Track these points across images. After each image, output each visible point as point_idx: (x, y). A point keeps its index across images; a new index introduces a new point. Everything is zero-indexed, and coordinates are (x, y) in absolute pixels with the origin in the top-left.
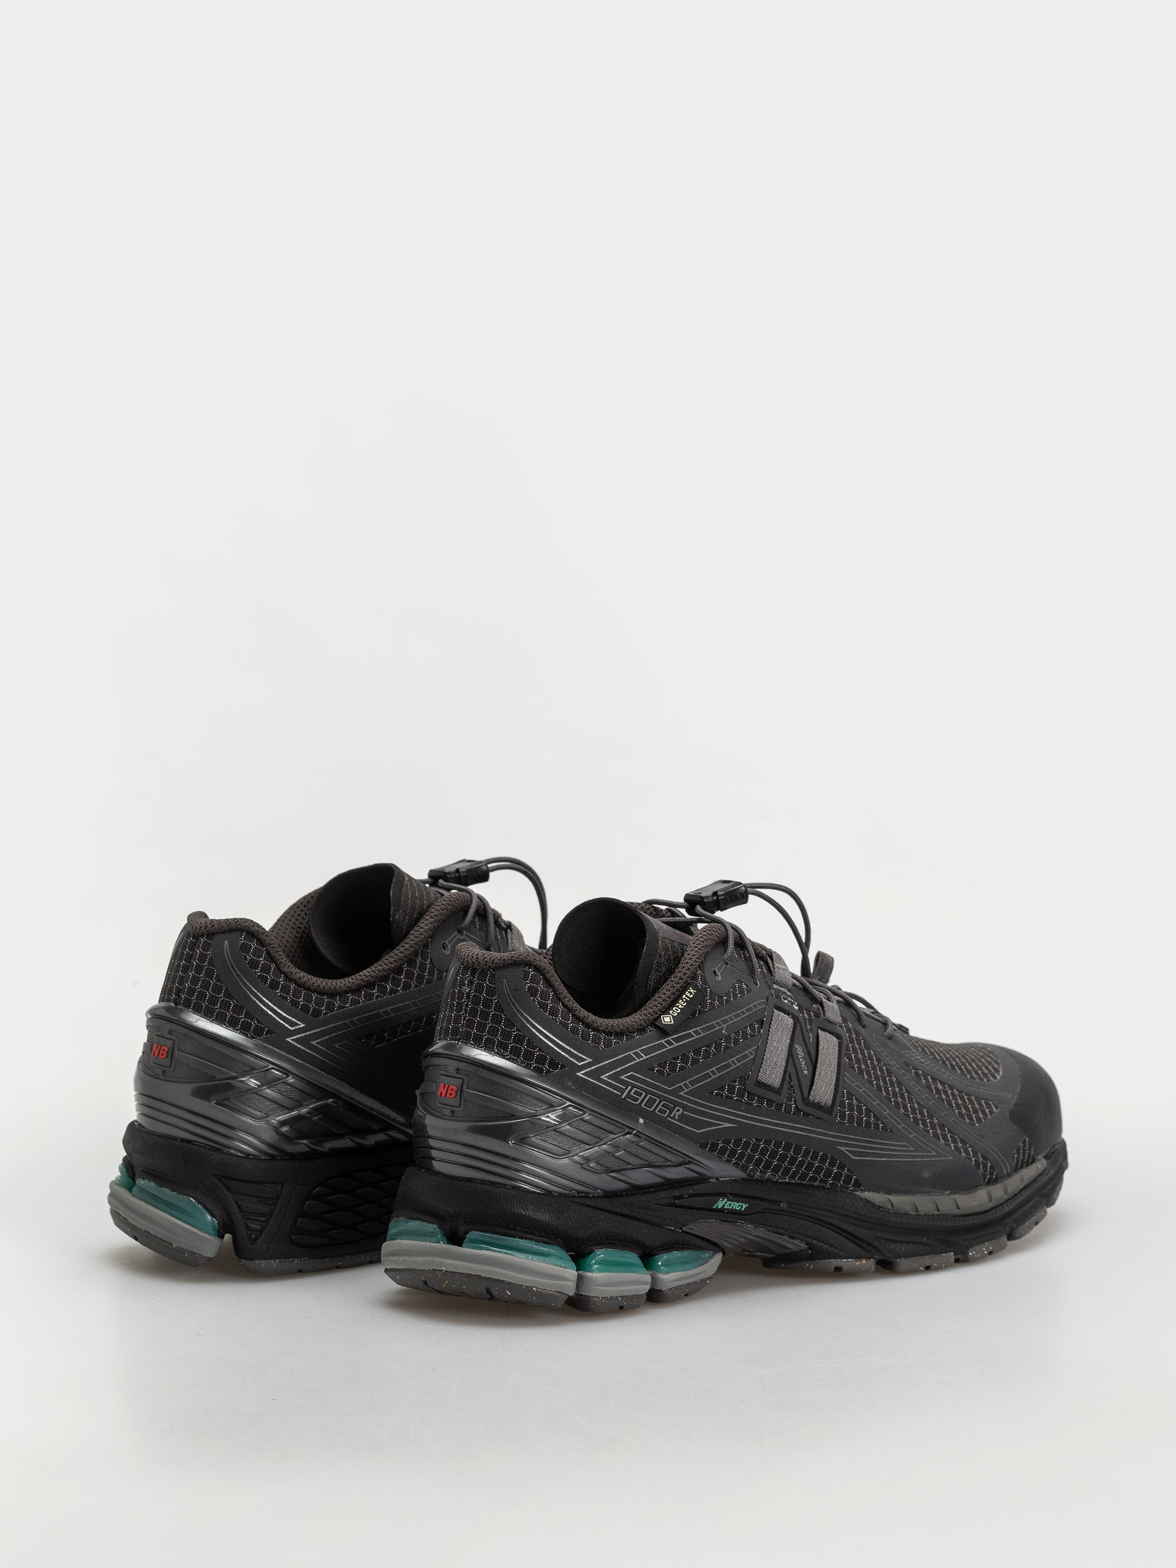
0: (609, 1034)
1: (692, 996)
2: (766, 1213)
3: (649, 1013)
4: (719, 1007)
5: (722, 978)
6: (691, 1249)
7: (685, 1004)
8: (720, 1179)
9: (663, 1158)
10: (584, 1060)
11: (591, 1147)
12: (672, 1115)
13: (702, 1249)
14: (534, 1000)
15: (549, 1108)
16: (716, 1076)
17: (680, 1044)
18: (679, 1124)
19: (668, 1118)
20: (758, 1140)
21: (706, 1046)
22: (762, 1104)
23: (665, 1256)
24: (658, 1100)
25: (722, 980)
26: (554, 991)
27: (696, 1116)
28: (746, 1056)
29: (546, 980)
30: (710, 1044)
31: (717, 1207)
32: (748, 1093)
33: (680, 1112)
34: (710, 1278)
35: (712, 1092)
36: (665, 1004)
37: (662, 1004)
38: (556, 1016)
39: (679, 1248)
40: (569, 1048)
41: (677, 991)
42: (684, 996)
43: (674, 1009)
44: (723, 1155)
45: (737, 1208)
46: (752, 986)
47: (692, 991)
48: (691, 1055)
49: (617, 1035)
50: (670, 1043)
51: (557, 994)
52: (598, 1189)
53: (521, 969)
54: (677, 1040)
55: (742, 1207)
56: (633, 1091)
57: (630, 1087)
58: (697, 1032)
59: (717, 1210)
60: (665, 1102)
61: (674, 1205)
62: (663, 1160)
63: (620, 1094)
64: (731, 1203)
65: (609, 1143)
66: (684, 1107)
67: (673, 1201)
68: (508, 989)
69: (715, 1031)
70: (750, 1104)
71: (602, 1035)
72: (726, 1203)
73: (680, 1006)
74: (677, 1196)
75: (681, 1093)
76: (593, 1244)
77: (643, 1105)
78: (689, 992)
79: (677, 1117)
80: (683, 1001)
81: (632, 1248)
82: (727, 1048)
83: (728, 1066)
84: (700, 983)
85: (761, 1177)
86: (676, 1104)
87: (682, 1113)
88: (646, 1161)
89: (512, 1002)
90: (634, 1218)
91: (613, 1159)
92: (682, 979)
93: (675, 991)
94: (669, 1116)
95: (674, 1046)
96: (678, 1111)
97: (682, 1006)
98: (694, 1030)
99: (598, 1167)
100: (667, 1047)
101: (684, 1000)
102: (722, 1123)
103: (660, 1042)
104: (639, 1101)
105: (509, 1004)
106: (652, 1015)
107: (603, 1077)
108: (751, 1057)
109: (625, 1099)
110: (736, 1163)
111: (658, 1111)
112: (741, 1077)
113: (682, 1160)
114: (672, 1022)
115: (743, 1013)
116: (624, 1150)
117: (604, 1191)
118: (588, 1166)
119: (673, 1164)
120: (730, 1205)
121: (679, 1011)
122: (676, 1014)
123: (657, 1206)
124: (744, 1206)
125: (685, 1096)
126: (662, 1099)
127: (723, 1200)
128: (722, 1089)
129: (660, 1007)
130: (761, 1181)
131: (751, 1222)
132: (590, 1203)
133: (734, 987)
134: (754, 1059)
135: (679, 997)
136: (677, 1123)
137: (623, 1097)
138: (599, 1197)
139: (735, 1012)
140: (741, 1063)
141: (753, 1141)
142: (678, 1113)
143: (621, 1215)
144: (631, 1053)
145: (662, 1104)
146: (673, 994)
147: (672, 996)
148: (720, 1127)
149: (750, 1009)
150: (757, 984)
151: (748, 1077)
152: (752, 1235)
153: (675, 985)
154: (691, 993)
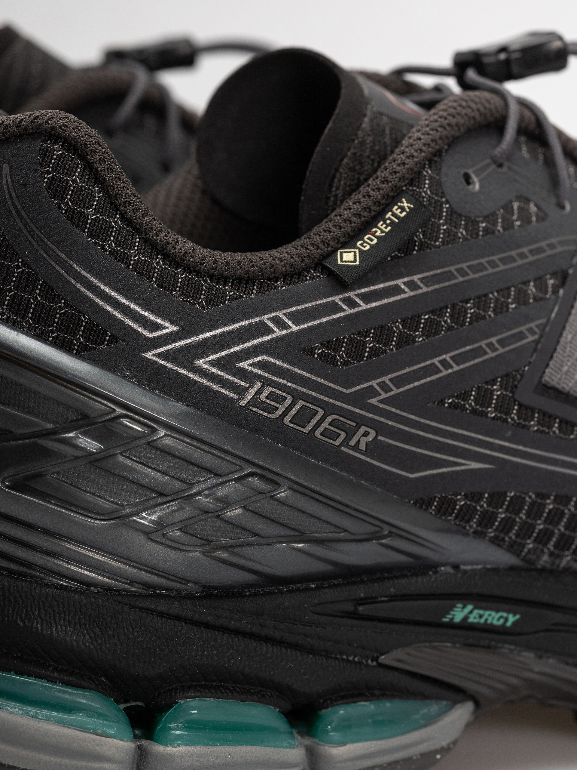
0: (223, 279)
1: (404, 214)
2: (559, 631)
3: (313, 245)
4: (465, 239)
5: (481, 187)
6: (401, 697)
7: (389, 228)
8: (463, 567)
9: (331, 524)
10: (159, 327)
11: (169, 498)
12: (352, 443)
13: (424, 697)
14: (60, 207)
15: (81, 419)
16: (450, 371)
17: (374, 305)
18: (368, 460)
19: (342, 448)
20: (543, 496)
21: (432, 312)
22: (550, 427)
23: (342, 711)
24: (321, 412)
25: (480, 191)
26: (105, 189)
27: (407, 447)
28: (521, 336)
29: (89, 167)
30: (441, 309)
31: (452, 619)
32: (520, 405)
33: (370, 438)
34: (444, 751)
35: (442, 402)
36: (348, 228)
37: (340, 228)
38: (105, 240)
39: (373, 695)
40: (127, 303)
41: (375, 203)
42: (389, 215)
43: (366, 238)
44: (468, 521)
45: (495, 622)
46: (552, 210)
47: (406, 204)
48: (397, 328)
49: (240, 283)
50: (351, 303)
51: (110, 197)
52: (188, 581)
53: (37, 145)
54: (367, 298)
55: (506, 620)
56: (266, 392)
57: (258, 385)
58: (412, 285)
59: (452, 625)
60: (336, 417)
61: (354, 615)
62: (332, 528)
63: (236, 397)
64: (481, 612)
65: (207, 492)
66: (380, 429)
67: (352, 608)
68: (10, 184)
69: (455, 285)
70: (524, 427)
71: (205, 281)
72: (471, 612)
73: (378, 233)
74: (362, 599)
75: (373, 401)
76: (176, 689)
77: (286, 421)
78: (400, 207)
79: (363, 447)
80: (385, 222)
81: (263, 696)
82: (476, 318)
83: (478, 352)
84: (426, 190)
85: (553, 564)
86: (361, 421)
87: (375, 438)
88: (294, 529)
89: (16, 208)
90: (267, 639)
91: (218, 523)
92: (388, 182)
93: (370, 203)
94: (345, 443)
95: (360, 309)
96: (366, 434)
97: (382, 232)
98: (406, 279)
99: (186, 539)
100: (344, 310)
101: (388, 222)
102: (463, 461)
103: (330, 299)
104: (279, 412)
105: (10, 212)
106: (318, 248)
107: (200, 363)
108: (531, 338)
109: (246, 407)
110: (496, 537)
111: (321, 434)
112: (507, 375)
113: (374, 529)
114: (358, 263)
115: (522, 256)
116: (244, 507)
117: (203, 586)
118: (164, 535)
119: (353, 537)
120: (481, 616)
121: (375, 241)
122: (368, 247)
123: (316, 617)
124: (512, 619)
125: (381, 406)
126: (329, 409)
127: (464, 607)
128: (465, 396)
129: (337, 232)
130: (551, 572)
131: (529, 647)
132: (166, 609)
133: (508, 207)
134: (537, 342)
135: (379, 216)
136: (363, 457)
137: (243, 403)
138: (191, 597)
139: (504, 252)
140: (508, 349)
141: (530, 497)
142: (364, 441)
143: (237, 632)
144: (265, 318)
145: (329, 419)
146: (367, 209)
147: (366, 214)
148: (458, 468)
149: (540, 250)
150: (563, 207)
151: (522, 376)
152: (531, 671)
153: (372, 193)
154: (403, 209)
